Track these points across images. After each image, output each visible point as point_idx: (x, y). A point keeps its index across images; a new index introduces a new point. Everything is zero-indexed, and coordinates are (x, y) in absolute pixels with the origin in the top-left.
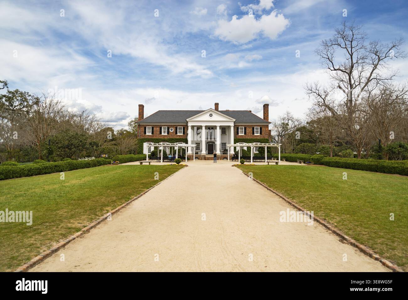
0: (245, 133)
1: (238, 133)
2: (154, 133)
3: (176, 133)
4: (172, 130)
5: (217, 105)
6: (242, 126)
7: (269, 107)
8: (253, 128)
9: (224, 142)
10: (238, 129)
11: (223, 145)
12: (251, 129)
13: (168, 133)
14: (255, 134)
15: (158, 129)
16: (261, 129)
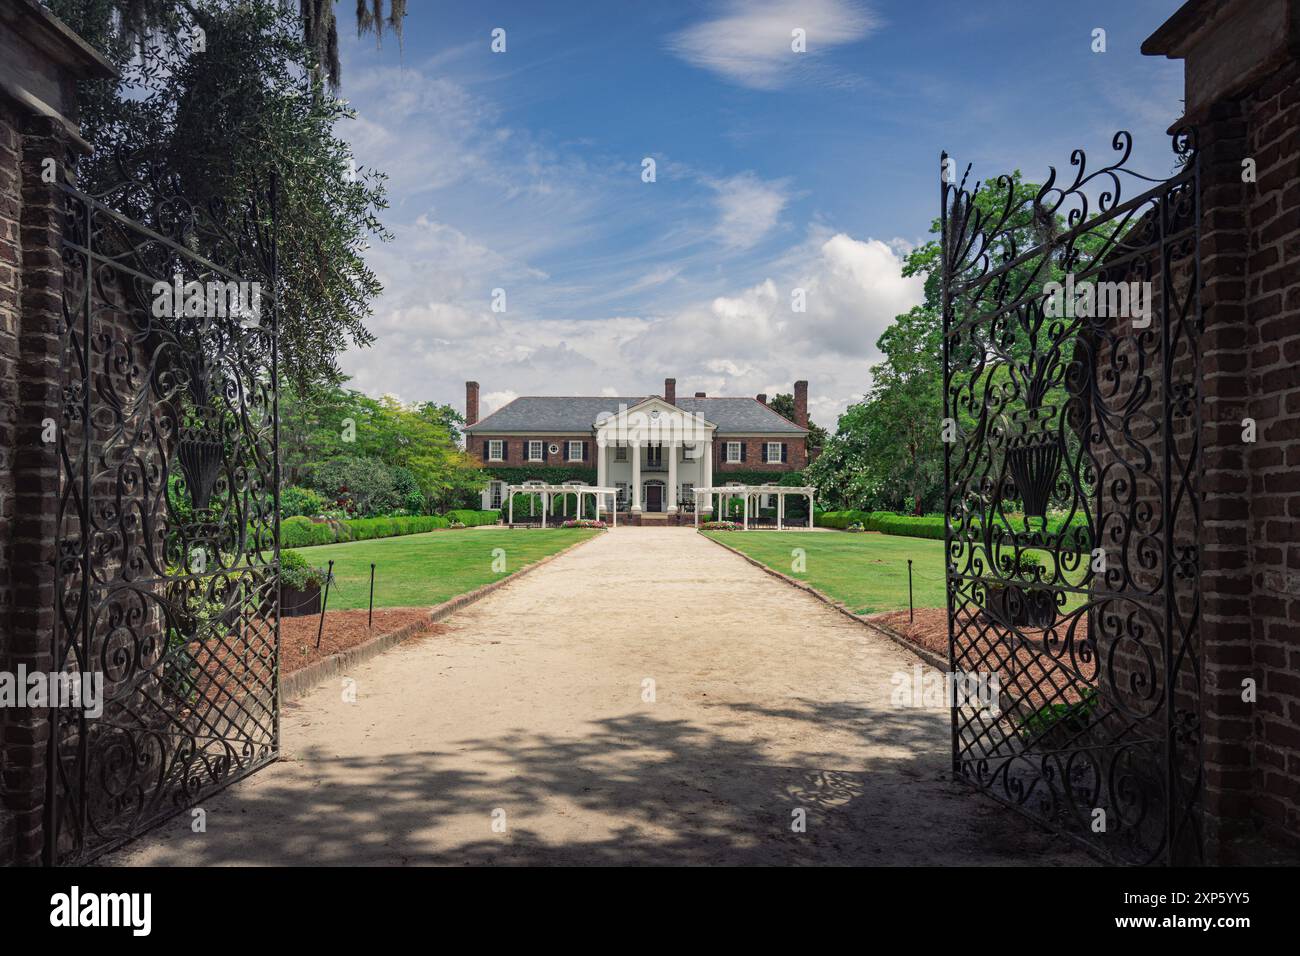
0: (743, 458)
1: (724, 458)
2: (510, 456)
3: (566, 457)
4: (554, 449)
5: (670, 384)
6: (735, 439)
7: (809, 389)
8: (765, 447)
9: (688, 481)
10: (724, 446)
11: (687, 487)
12: (760, 447)
13: (545, 455)
14: (769, 462)
15: (519, 447)
16: (784, 447)
